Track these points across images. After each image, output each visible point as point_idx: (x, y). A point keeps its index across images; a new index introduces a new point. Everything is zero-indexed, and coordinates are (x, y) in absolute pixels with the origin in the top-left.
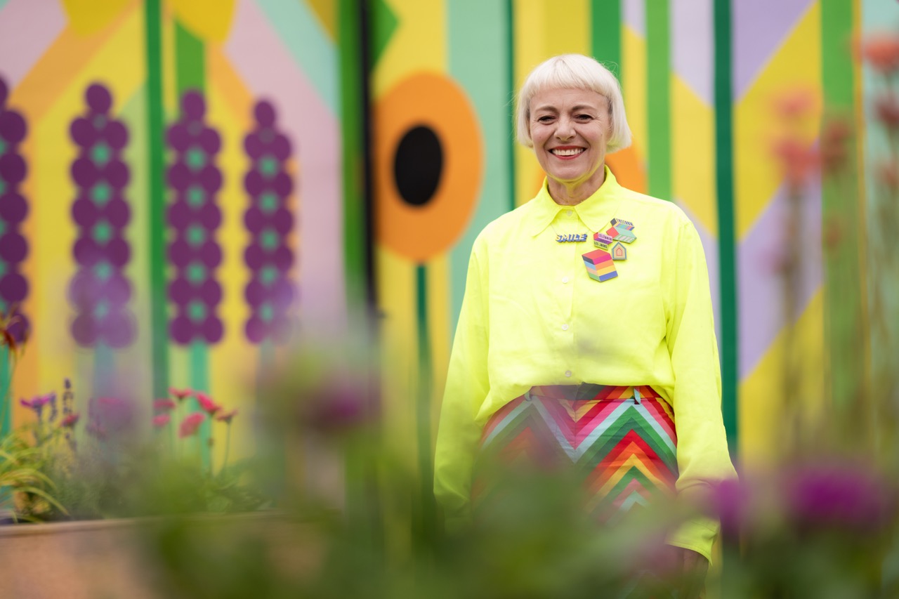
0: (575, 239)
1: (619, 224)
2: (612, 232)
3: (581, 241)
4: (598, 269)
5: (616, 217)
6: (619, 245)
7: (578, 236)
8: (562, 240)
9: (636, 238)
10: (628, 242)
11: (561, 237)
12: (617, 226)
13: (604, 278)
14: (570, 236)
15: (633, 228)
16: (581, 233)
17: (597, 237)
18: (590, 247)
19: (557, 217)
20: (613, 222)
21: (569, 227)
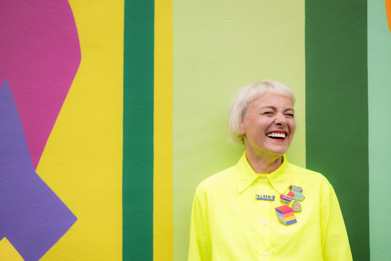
0: (267, 198)
1: (294, 189)
2: (291, 194)
3: (271, 200)
4: (285, 217)
5: (292, 184)
6: (296, 202)
7: (269, 197)
8: (259, 198)
9: (305, 197)
10: (301, 200)
11: (259, 196)
12: (293, 190)
13: (289, 223)
14: (264, 196)
15: (302, 191)
16: (271, 195)
17: (282, 197)
18: (278, 203)
19: (256, 181)
20: (291, 188)
21: (264, 190)
